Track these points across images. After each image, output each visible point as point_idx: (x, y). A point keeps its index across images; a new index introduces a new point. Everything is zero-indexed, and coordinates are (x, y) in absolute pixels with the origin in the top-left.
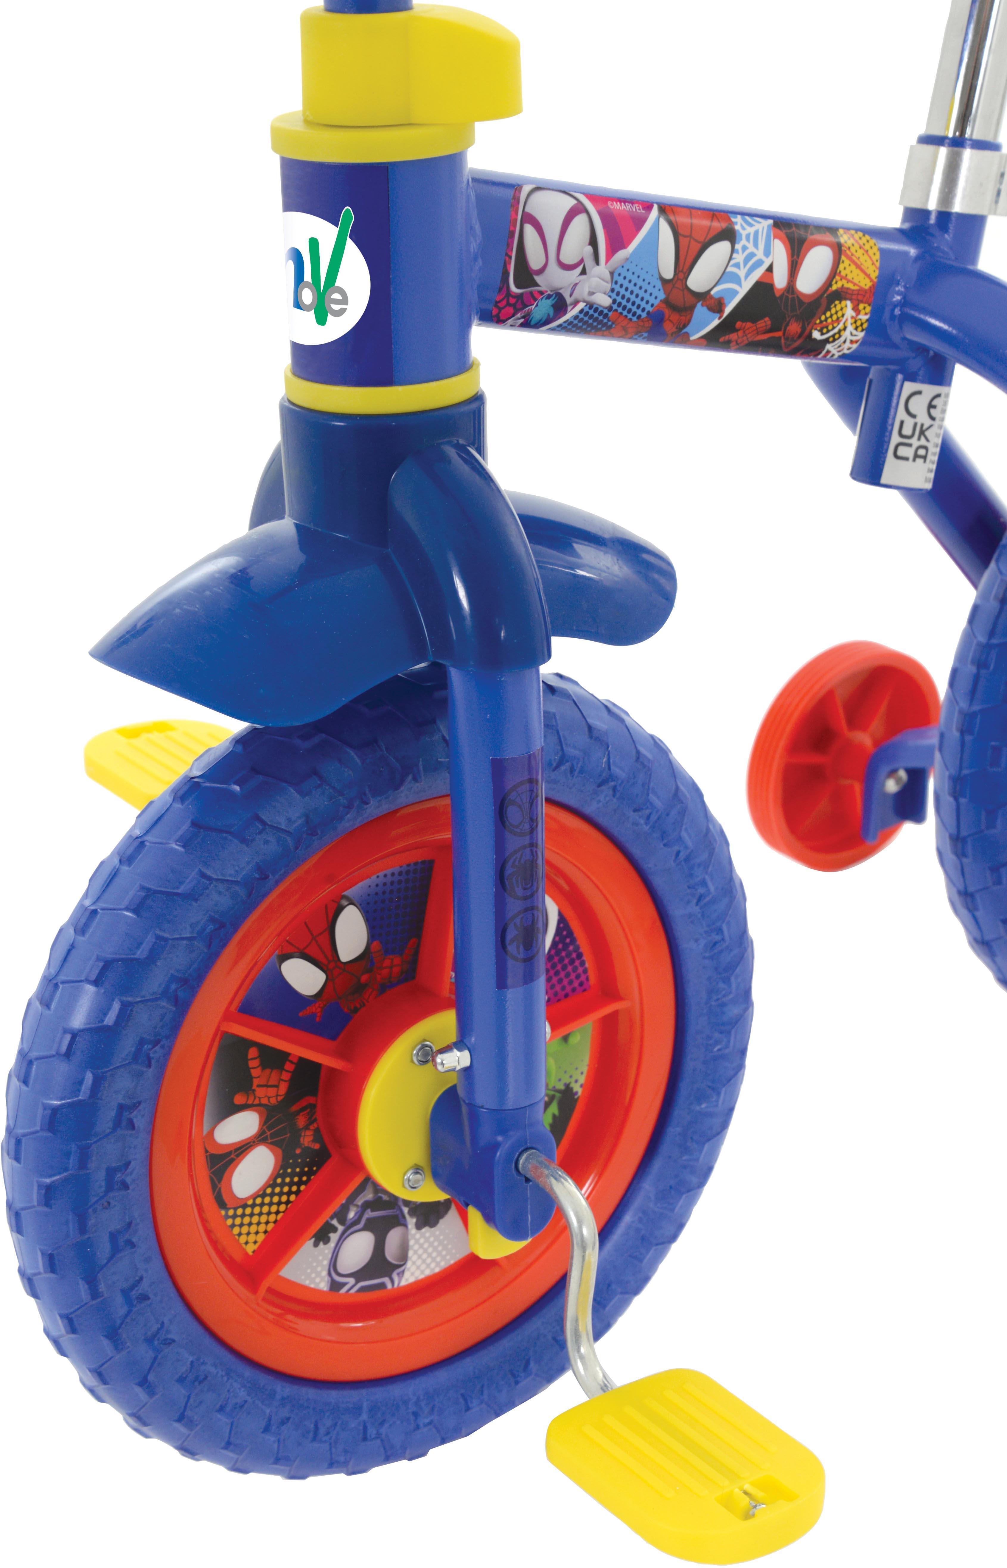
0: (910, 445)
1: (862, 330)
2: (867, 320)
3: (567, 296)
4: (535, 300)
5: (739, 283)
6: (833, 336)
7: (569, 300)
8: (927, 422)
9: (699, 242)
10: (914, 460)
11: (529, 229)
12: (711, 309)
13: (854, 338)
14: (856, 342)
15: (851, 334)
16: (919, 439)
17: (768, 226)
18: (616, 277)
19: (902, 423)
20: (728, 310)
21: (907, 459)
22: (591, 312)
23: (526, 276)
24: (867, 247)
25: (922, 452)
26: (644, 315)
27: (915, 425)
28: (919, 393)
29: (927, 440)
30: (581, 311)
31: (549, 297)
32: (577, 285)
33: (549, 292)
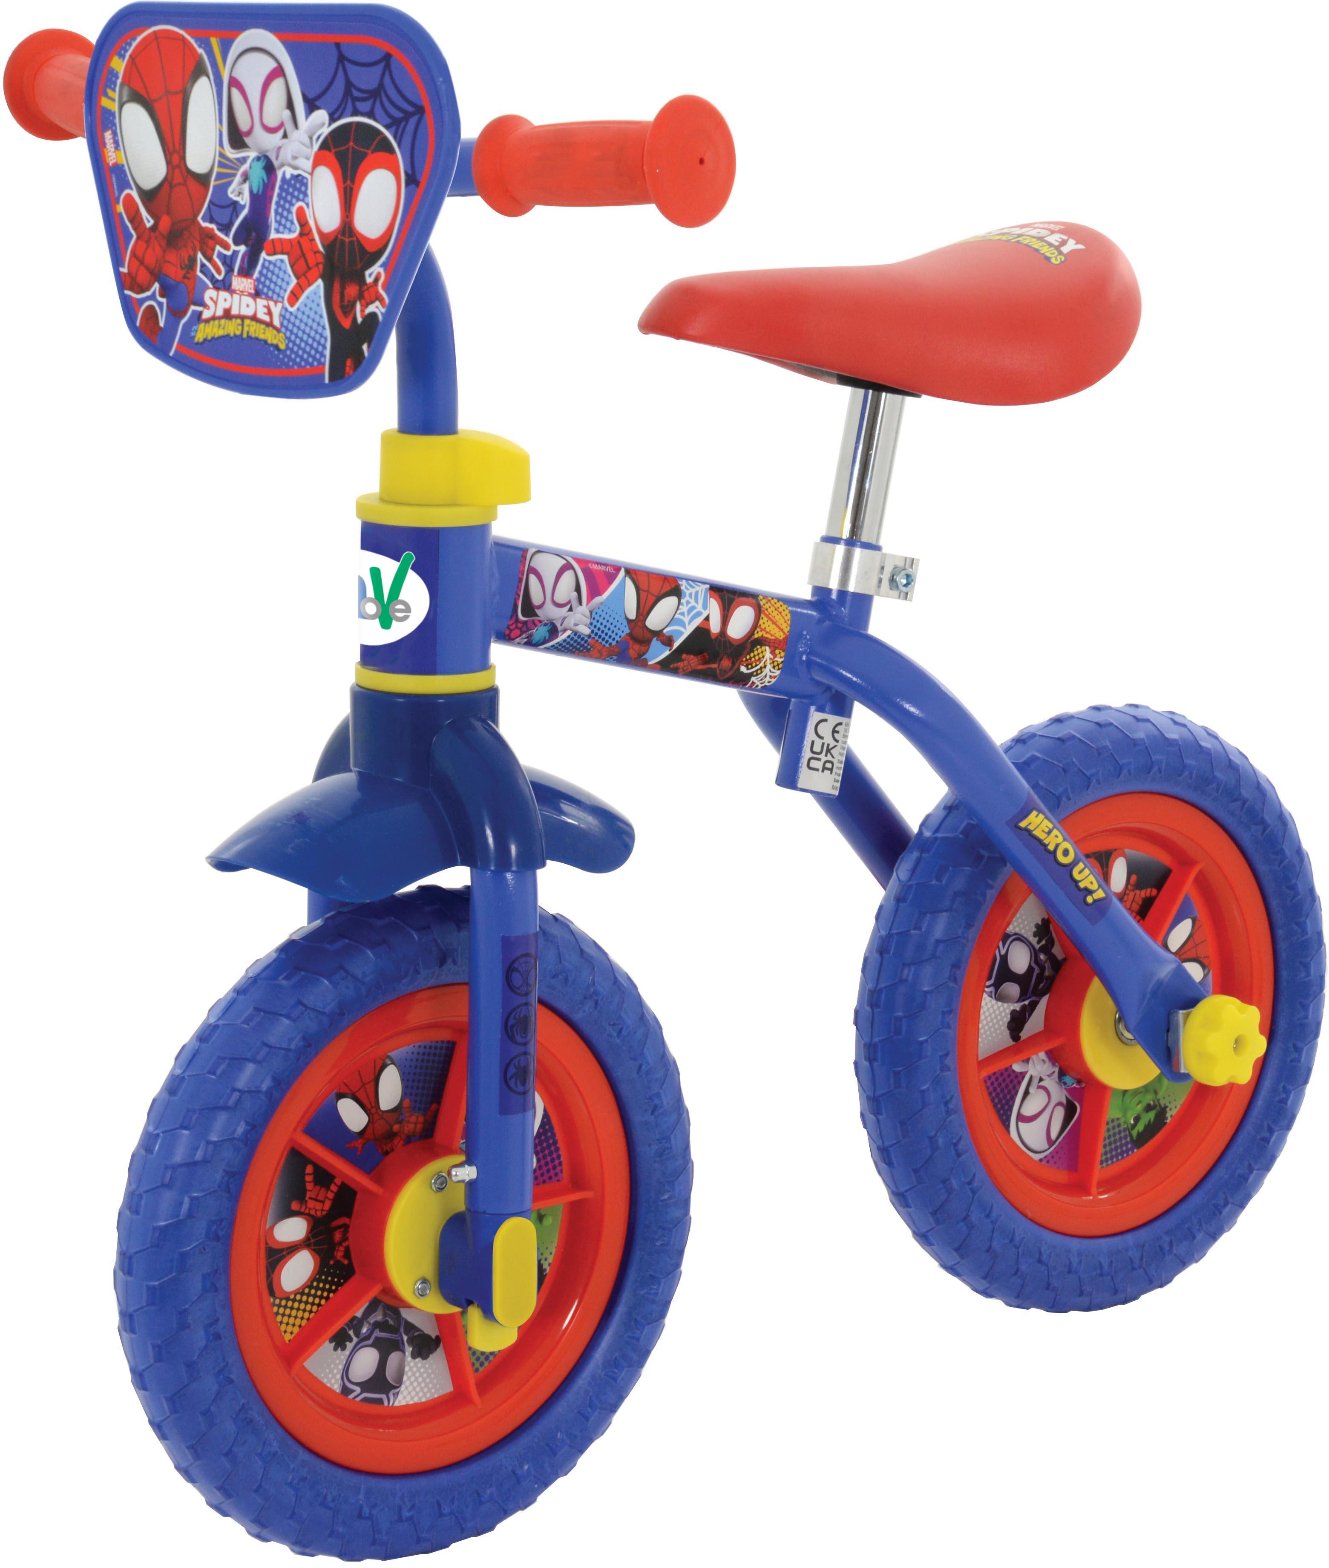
0: (820, 759)
1: (779, 669)
2: (782, 662)
3: (558, 625)
4: (536, 626)
5: (684, 626)
6: (757, 671)
7: (560, 628)
8: (832, 743)
9: (654, 596)
10: (823, 771)
11: (533, 578)
12: (664, 643)
13: (773, 675)
14: (774, 677)
15: (770, 671)
16: (826, 755)
17: (706, 589)
18: (594, 615)
19: (813, 742)
20: (676, 645)
21: (817, 770)
22: (576, 638)
23: (529, 609)
24: (781, 609)
25: (829, 765)
26: (614, 643)
27: (823, 744)
28: (825, 720)
29: (833, 757)
30: (569, 637)
31: (546, 625)
32: (565, 618)
33: (546, 622)
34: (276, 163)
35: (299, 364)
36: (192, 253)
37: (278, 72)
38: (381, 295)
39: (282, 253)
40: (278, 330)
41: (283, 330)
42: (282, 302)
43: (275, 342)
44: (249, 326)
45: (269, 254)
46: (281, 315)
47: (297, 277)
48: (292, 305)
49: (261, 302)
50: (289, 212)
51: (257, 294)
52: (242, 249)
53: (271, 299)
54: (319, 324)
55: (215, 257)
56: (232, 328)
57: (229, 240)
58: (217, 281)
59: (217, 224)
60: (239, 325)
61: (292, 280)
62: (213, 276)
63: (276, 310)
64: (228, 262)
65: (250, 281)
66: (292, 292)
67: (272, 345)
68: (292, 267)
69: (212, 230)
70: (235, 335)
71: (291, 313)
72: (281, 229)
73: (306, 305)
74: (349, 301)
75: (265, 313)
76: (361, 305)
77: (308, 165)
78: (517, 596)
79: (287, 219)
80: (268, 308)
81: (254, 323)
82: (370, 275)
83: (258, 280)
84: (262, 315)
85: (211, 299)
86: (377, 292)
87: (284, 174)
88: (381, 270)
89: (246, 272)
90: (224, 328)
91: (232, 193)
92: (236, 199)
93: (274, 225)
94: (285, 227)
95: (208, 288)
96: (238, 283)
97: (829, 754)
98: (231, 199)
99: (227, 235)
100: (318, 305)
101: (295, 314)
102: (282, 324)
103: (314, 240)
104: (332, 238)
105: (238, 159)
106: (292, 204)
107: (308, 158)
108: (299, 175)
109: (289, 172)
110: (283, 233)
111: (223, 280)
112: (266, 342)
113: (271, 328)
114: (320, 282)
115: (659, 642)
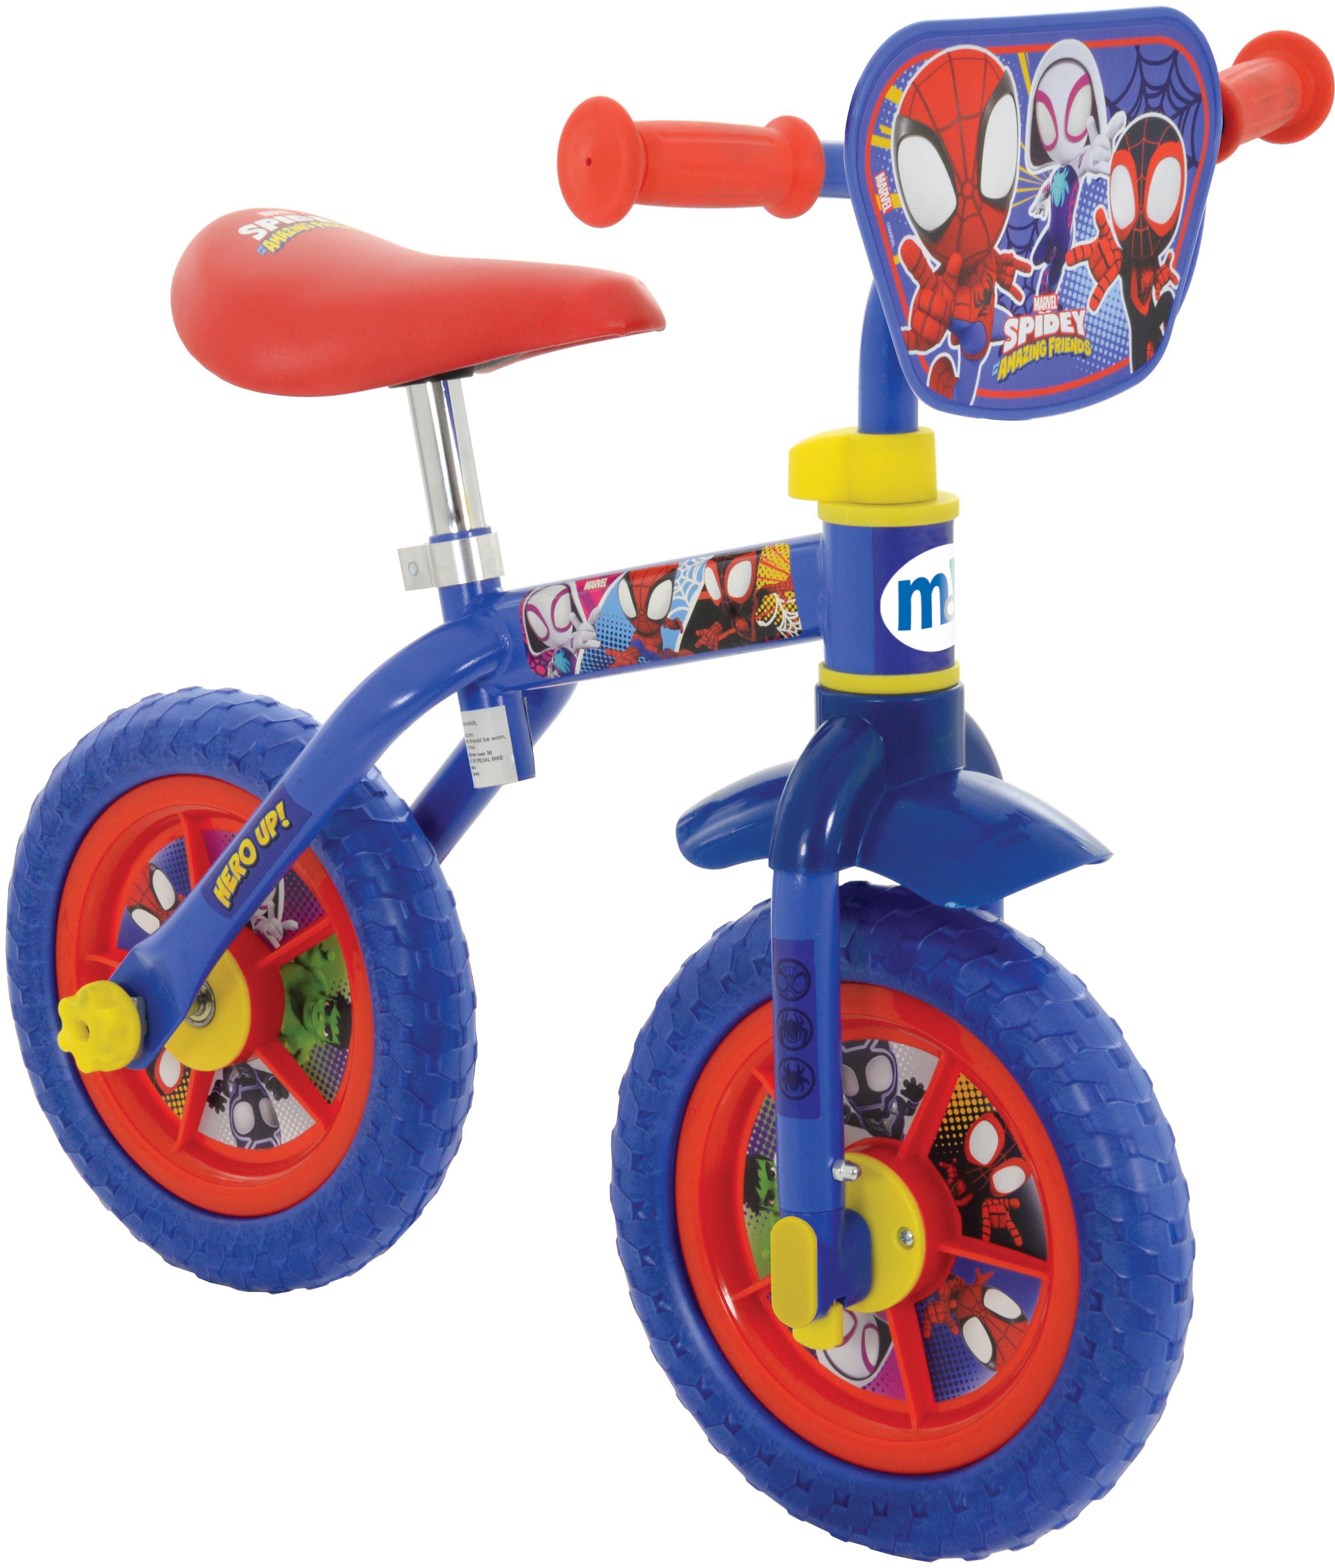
34: (1078, 171)
35: (1105, 365)
36: (987, 286)
37: (1086, 80)
38: (1173, 274)
39: (1083, 260)
40: (1083, 338)
41: (1088, 336)
42: (1085, 309)
43: (1081, 351)
44: (1054, 344)
45: (1069, 265)
46: (1084, 322)
47: (1098, 280)
48: (1094, 309)
49: (1065, 315)
50: (1089, 217)
51: (1060, 308)
52: (1044, 266)
53: (1074, 309)
54: (1120, 319)
55: (1015, 284)
56: (1037, 352)
57: (1030, 261)
58: (1018, 307)
59: (1016, 247)
60: (1043, 346)
61: (1093, 285)
62: (1013, 304)
63: (1079, 319)
64: (1028, 286)
65: (1052, 297)
66: (1094, 296)
67: (1078, 355)
68: (1092, 271)
69: (1011, 255)
70: (1041, 358)
71: (1094, 317)
72: (1082, 236)
73: (1107, 305)
74: (1146, 289)
75: (1069, 326)
76: (1156, 289)
77: (1106, 167)
79: (1087, 224)
80: (1072, 319)
81: (1059, 339)
82: (1162, 258)
83: (1061, 294)
84: (1067, 329)
85: (1012, 328)
86: (1169, 272)
87: (1085, 180)
88: (1172, 251)
89: (1047, 290)
90: (1028, 354)
91: (1033, 212)
92: (1036, 216)
93: (1074, 233)
94: (1085, 233)
95: (1008, 318)
96: (1041, 303)
98: (1032, 217)
99: (1027, 256)
100: (1118, 301)
101: (1097, 317)
102: (1086, 331)
103: (1112, 238)
104: (1128, 232)
105: (1040, 176)
106: (1092, 209)
107: (1107, 161)
108: (1100, 179)
109: (1090, 177)
110: (1084, 239)
111: (1024, 305)
112: (1072, 354)
113: (1076, 338)
114: (1119, 278)
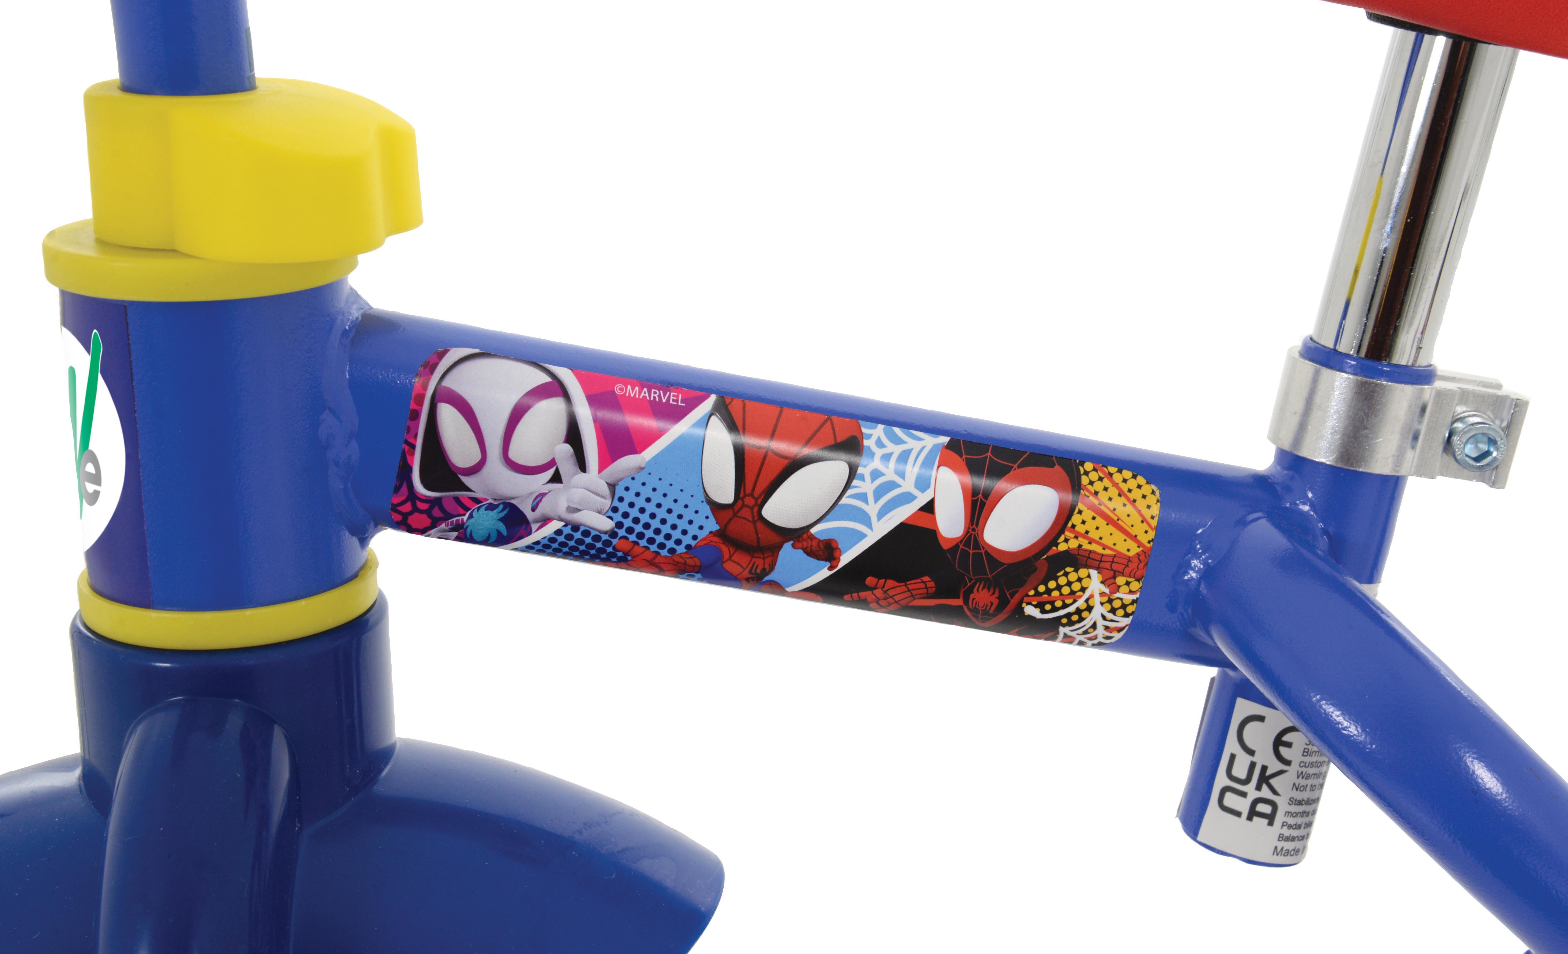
0: (1244, 794)
1: (1126, 615)
2: (1133, 601)
4: (467, 508)
5: (868, 523)
6: (1068, 616)
7: (530, 515)
8: (1274, 766)
9: (783, 459)
10: (1250, 818)
11: (448, 412)
12: (812, 552)
13: (1109, 625)
14: (1120, 630)
15: (1104, 618)
16: (1258, 788)
18: (620, 492)
19: (1232, 757)
21: (1238, 814)
22: (575, 535)
23: (443, 474)
24: (1135, 495)
25: (1262, 808)
26: (679, 548)
27: (1253, 765)
29: (1274, 792)
30: (556, 533)
31: (491, 507)
32: (543, 495)
33: (491, 501)
78: (407, 448)
97: (1265, 787)
115: (801, 551)
